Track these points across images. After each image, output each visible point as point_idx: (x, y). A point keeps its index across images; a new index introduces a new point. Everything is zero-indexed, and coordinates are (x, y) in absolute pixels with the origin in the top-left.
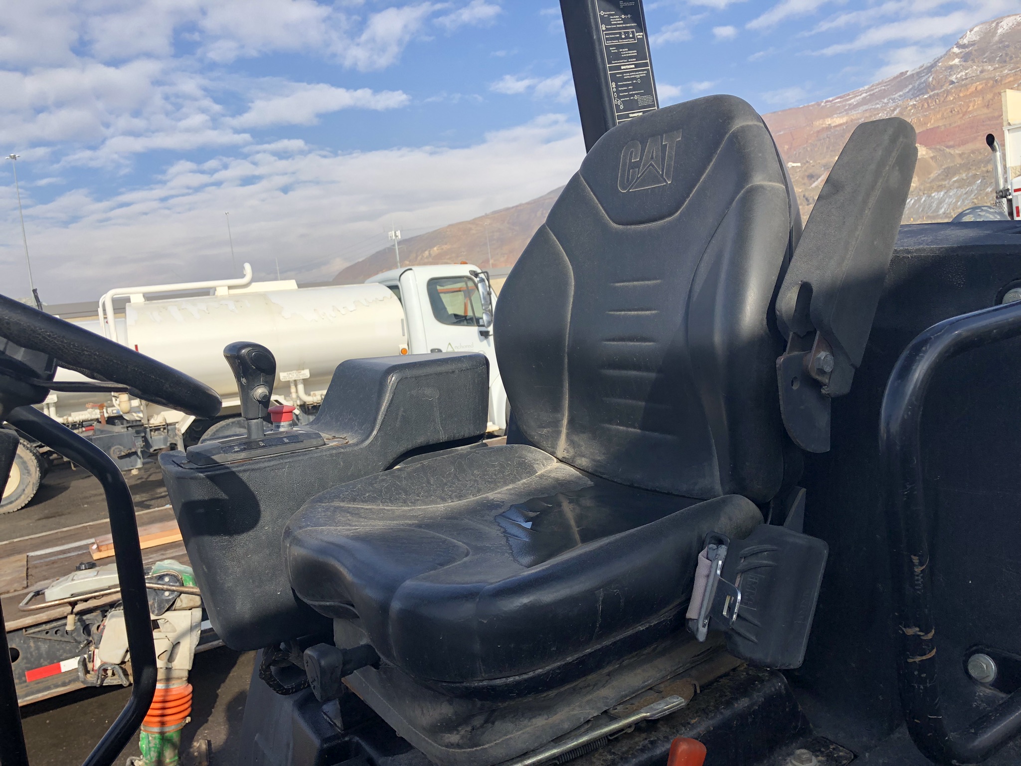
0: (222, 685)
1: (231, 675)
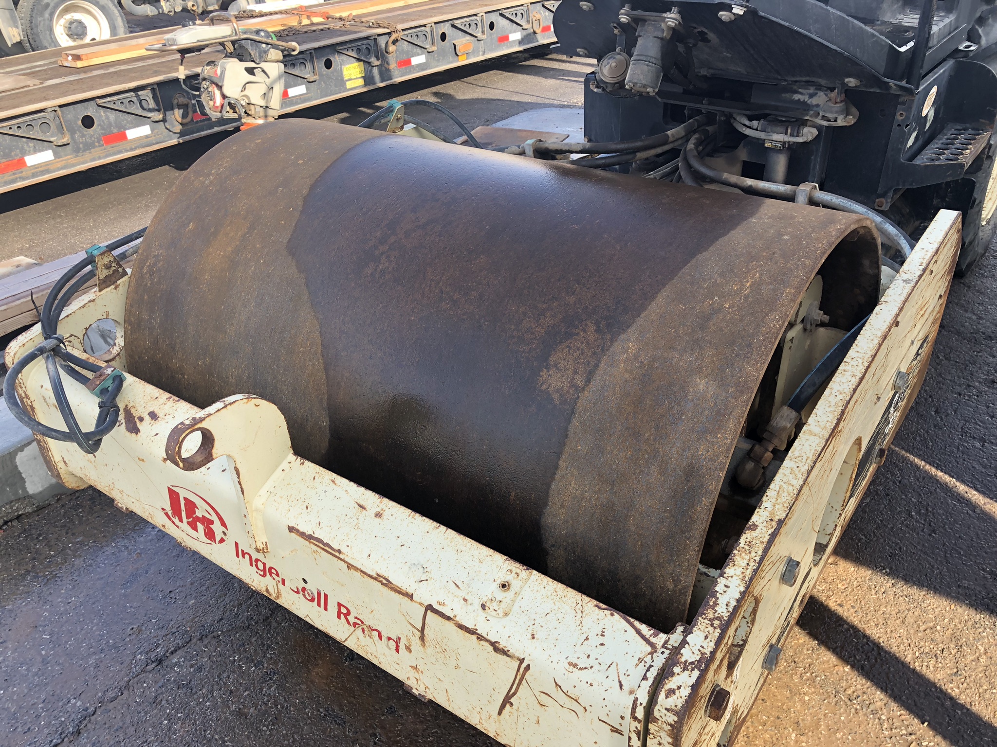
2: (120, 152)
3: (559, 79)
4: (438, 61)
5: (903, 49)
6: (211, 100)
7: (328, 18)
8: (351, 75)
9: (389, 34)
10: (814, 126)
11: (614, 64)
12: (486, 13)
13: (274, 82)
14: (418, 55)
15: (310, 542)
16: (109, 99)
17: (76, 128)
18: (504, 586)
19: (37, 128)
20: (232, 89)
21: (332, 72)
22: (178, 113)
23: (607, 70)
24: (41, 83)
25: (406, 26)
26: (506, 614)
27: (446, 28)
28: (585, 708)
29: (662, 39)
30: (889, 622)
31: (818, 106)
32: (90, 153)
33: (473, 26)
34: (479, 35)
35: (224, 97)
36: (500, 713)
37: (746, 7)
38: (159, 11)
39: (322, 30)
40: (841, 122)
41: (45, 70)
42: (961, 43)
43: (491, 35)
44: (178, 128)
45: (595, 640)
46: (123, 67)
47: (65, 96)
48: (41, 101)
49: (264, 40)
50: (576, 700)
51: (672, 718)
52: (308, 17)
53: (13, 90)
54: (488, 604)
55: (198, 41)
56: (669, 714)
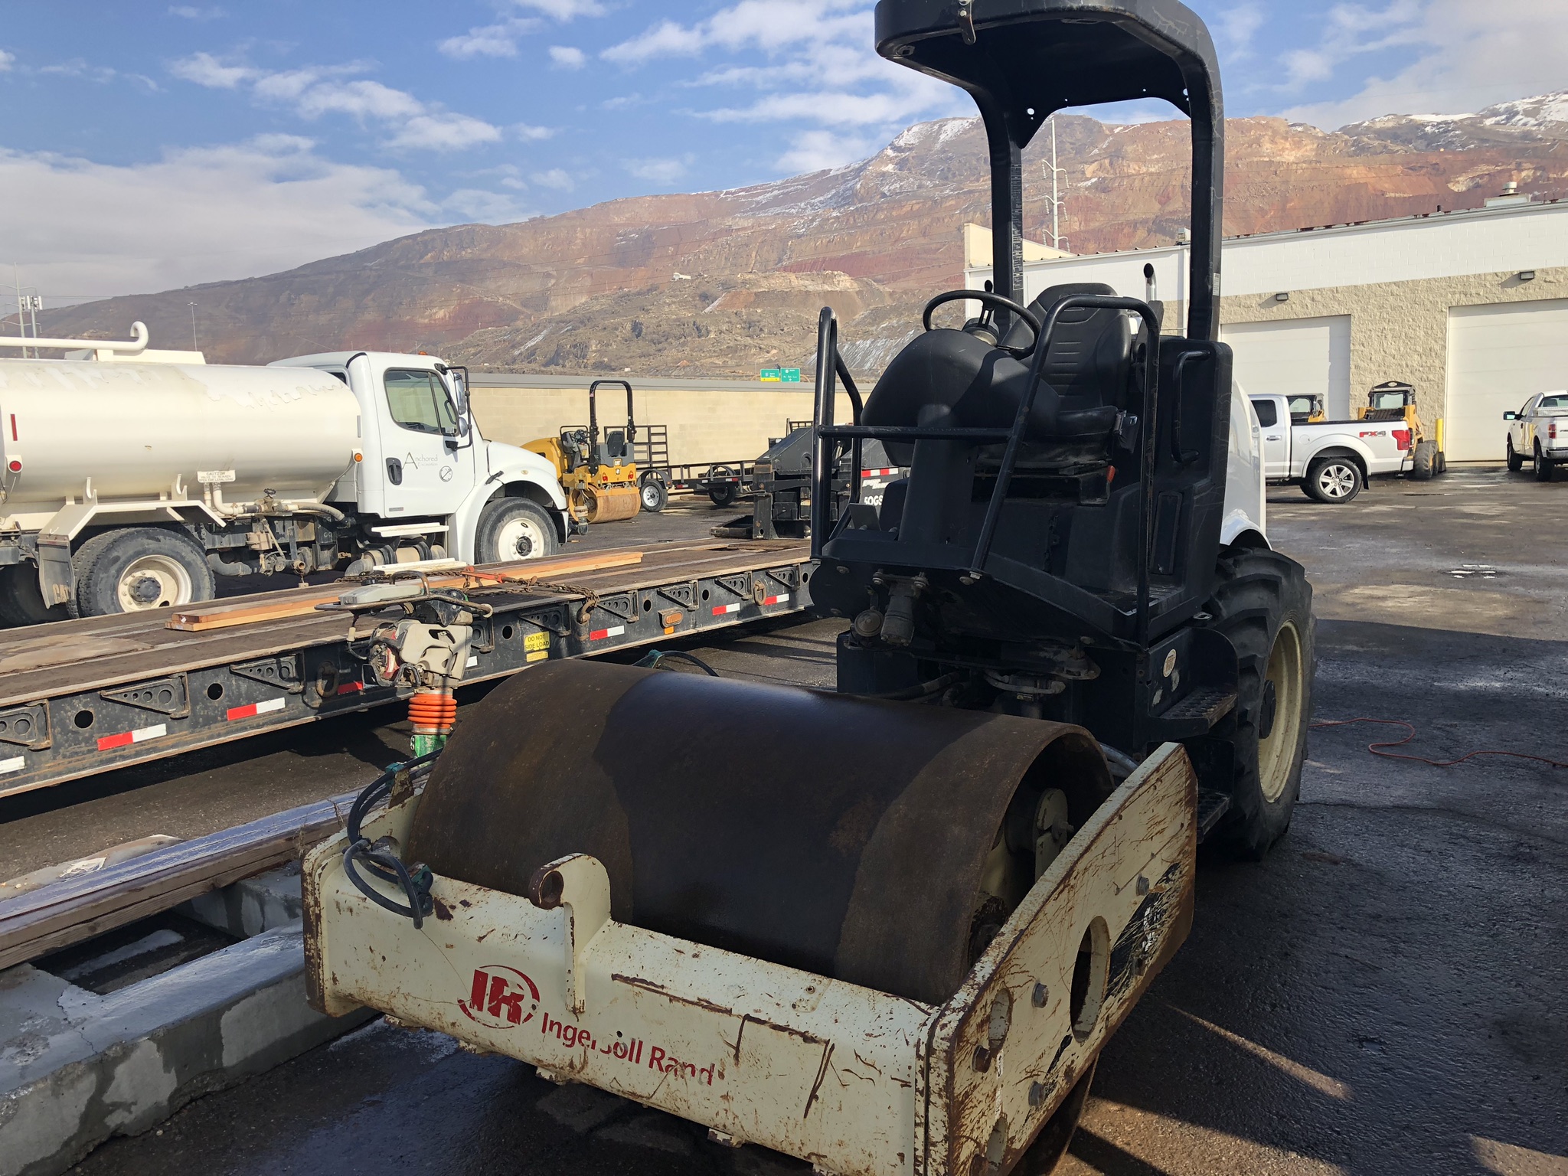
2: (245, 729)
3: (789, 658)
4: (640, 633)
5: (1129, 614)
6: (383, 666)
7: (503, 581)
8: (533, 645)
9: (583, 601)
10: (1061, 680)
11: (869, 621)
12: (699, 580)
13: (460, 647)
14: (616, 625)
15: (633, 985)
16: (245, 665)
17: (200, 699)
18: (810, 989)
19: (156, 697)
20: (411, 654)
21: (511, 643)
22: (321, 684)
23: (862, 625)
24: (152, 647)
25: (604, 592)
26: (813, 1009)
27: (651, 596)
28: (880, 1071)
29: (912, 598)
30: (1175, 1156)
31: (1063, 662)
32: (209, 728)
33: (684, 595)
34: (690, 604)
35: (400, 661)
36: (805, 1116)
37: (982, 573)
38: (253, 570)
39: (498, 594)
40: (1084, 676)
41: (147, 634)
42: (1196, 613)
43: (704, 605)
44: (317, 702)
45: (885, 1017)
46: (252, 631)
47: (194, 661)
48: (164, 666)
49: (456, 600)
50: (873, 1066)
51: (945, 1045)
52: (477, 579)
53: (116, 654)
54: (798, 1004)
55: (381, 600)
56: (943, 1042)
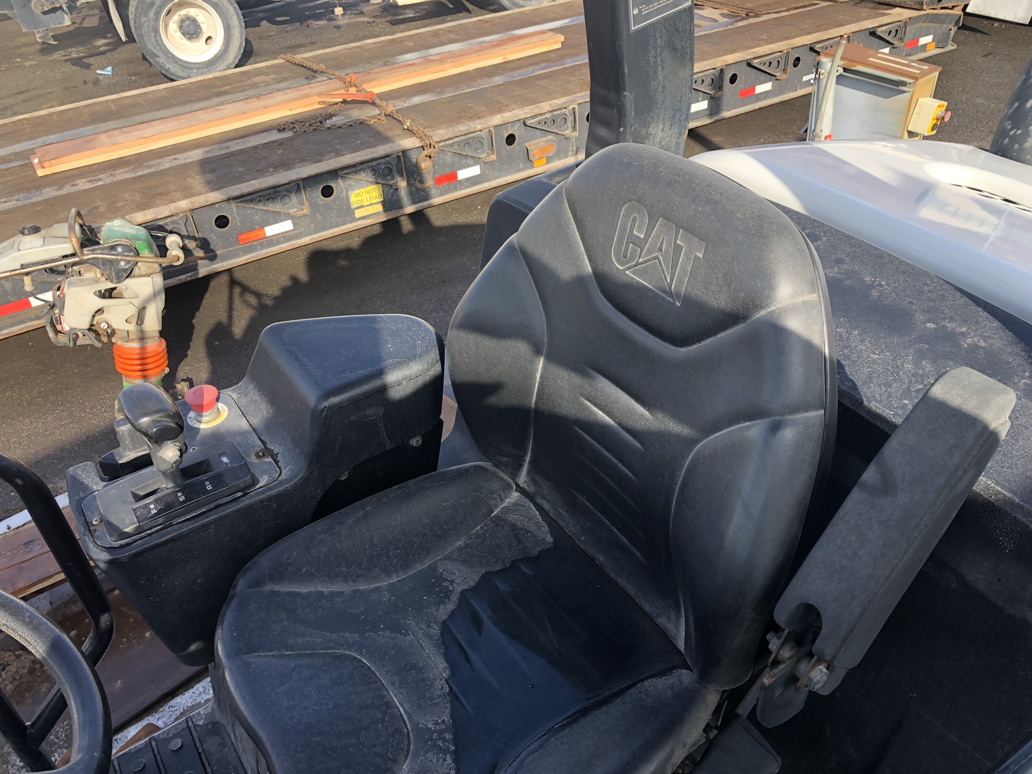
0: (197, 314)
1: (204, 302)
4: (501, 171)
8: (362, 201)
12: (579, 104)
13: (147, 301)
14: (468, 167)
20: (77, 319)
21: (333, 201)
27: (516, 130)
33: (560, 122)
34: (567, 132)
